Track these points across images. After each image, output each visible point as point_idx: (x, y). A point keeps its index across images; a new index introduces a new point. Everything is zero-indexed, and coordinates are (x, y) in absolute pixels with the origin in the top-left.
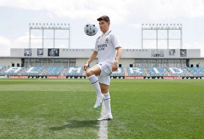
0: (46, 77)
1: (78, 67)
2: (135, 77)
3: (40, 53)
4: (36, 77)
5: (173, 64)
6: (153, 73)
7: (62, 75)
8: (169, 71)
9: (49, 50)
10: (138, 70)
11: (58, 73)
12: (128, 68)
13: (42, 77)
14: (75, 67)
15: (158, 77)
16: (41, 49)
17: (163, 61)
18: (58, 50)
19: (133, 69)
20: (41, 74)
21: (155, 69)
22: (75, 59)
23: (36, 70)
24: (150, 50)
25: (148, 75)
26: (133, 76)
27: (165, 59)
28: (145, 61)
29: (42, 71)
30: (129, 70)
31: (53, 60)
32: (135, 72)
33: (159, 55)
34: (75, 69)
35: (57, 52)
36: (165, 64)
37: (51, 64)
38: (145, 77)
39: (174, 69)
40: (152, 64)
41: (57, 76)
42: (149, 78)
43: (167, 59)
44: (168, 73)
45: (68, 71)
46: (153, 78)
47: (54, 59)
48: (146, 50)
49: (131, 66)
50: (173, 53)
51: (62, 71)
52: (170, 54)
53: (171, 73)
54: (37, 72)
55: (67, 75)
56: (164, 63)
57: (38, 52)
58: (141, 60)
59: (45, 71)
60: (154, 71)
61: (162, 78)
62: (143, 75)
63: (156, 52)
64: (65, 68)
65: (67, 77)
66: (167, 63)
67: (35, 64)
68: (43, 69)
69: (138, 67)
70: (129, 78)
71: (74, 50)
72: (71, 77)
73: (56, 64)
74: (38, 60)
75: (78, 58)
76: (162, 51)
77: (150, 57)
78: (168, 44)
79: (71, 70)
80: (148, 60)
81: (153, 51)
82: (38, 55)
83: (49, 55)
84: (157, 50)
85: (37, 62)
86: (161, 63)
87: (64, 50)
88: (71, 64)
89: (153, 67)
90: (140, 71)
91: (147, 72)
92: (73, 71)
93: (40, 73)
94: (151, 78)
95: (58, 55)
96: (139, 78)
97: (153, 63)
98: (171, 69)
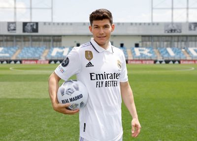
0: (21, 62)
1: (64, 47)
2: (142, 61)
3: (12, 28)
4: (7, 61)
5: (194, 43)
6: (166, 55)
7: (43, 58)
8: (189, 53)
9: (25, 24)
10: (146, 52)
11: (37, 56)
12: (133, 49)
13: (15, 62)
14: (60, 47)
15: (174, 62)
16: (13, 23)
17: (181, 38)
18: (37, 24)
19: (140, 50)
20: (14, 58)
21: (169, 50)
22: (60, 36)
23: (6, 52)
24: (162, 23)
25: (160, 59)
26: (139, 60)
27: (183, 36)
28: (156, 38)
29: (14, 53)
30: (134, 52)
31: (30, 38)
32: (142, 54)
33: (175, 30)
34: (60, 50)
35: (35, 27)
36: (183, 43)
37: (27, 43)
38: (155, 62)
39: (195, 50)
40: (165, 43)
41: (36, 61)
42: (161, 62)
43: (187, 36)
44: (188, 55)
45: (51, 52)
46: (167, 62)
47: (32, 36)
48: (158, 24)
49: (137, 45)
50: (195, 28)
51: (43, 53)
52: (190, 28)
53: (192, 56)
54: (7, 55)
55: (49, 58)
56: (182, 41)
57: (9, 27)
58: (150, 38)
59: (19, 54)
60: (167, 52)
61: (179, 62)
62: (153, 59)
63: (170, 27)
64: (46, 48)
65: (50, 62)
66: (186, 41)
67: (5, 43)
68: (17, 50)
69: (147, 47)
70: (134, 62)
71: (58, 24)
72: (56, 61)
73: (34, 43)
74: (8, 38)
75: (64, 36)
76: (179, 25)
77: (162, 33)
78: (187, 14)
79: (55, 52)
80: (160, 38)
81: (167, 25)
82: (9, 30)
83: (24, 31)
84: (172, 23)
85: (7, 41)
86: (178, 41)
87: (45, 23)
88: (55, 43)
89: (167, 47)
90: (149, 52)
91: (158, 54)
92: (58, 53)
93: (12, 56)
94: (164, 63)
95: (36, 30)
96: (148, 62)
97: (167, 41)
98: (191, 50)
